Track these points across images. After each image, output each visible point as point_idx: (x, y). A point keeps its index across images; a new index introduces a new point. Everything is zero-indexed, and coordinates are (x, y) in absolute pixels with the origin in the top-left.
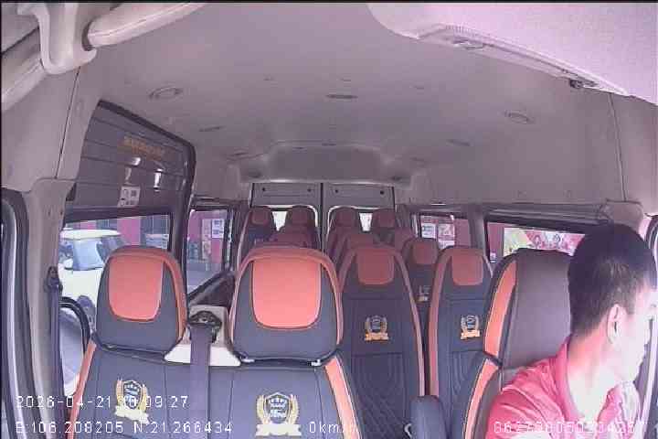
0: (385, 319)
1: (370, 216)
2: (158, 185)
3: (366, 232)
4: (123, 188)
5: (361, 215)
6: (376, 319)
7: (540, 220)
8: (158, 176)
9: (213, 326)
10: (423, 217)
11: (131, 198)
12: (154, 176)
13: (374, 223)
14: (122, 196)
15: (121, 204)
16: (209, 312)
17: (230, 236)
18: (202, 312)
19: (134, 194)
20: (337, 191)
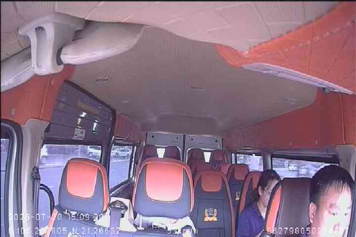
0: (215, 210)
1: (210, 153)
2: (95, 129)
3: (207, 163)
4: (76, 129)
5: (205, 153)
6: (211, 210)
7: (300, 156)
8: (95, 124)
9: (123, 209)
10: (238, 155)
11: (81, 135)
12: (93, 124)
13: (212, 157)
14: (75, 134)
15: (75, 138)
16: (120, 202)
17: (133, 159)
18: (117, 201)
19: (82, 133)
20: (192, 139)
